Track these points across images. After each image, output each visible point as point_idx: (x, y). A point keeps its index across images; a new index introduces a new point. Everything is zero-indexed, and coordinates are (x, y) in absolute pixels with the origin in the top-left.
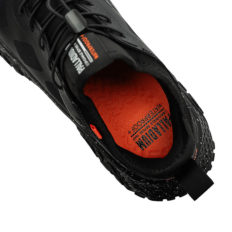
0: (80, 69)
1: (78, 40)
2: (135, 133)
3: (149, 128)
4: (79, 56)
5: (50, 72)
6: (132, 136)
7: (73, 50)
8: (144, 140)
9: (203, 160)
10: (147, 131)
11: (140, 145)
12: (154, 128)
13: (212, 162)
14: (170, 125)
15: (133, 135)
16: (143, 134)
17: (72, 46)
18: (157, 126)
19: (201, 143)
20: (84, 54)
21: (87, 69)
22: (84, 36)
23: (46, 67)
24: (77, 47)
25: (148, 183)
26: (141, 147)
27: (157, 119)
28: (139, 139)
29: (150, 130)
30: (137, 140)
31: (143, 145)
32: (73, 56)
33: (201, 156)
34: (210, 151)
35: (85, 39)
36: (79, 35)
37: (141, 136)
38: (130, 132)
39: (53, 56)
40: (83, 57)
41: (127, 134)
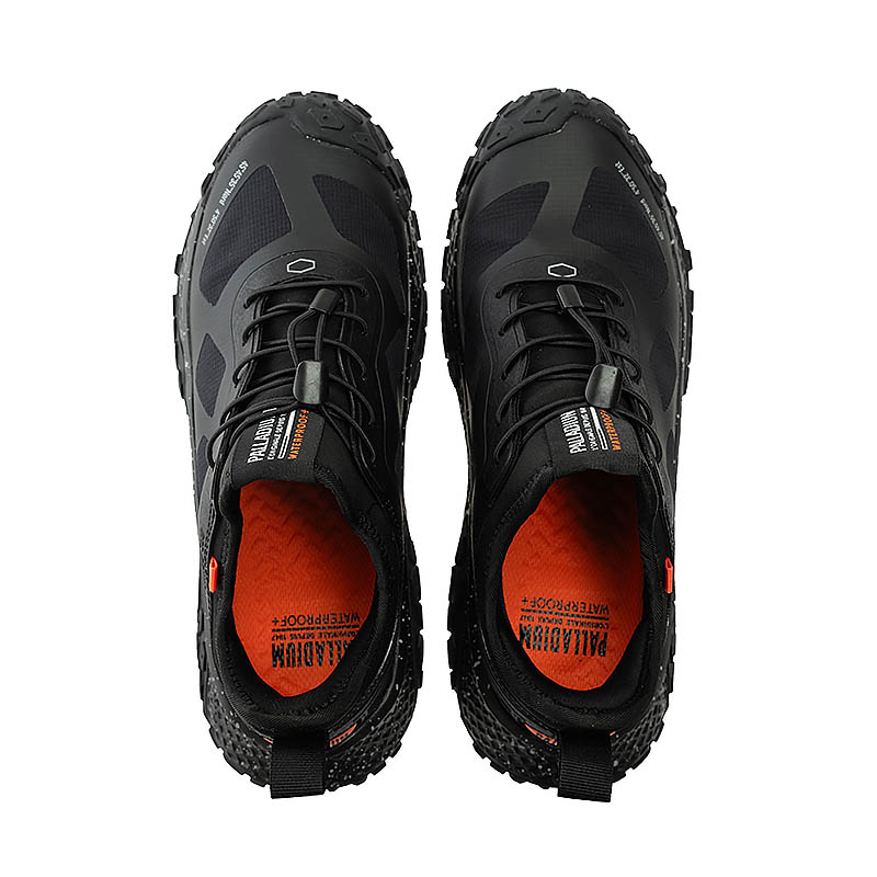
0: (255, 456)
1: (293, 414)
2: (283, 630)
3: (310, 639)
4: (272, 438)
5: (218, 426)
6: (273, 630)
7: (273, 420)
8: (288, 652)
9: (357, 759)
10: (303, 642)
11: (277, 654)
12: (320, 647)
13: (371, 775)
14: (339, 656)
15: (279, 630)
16: (294, 641)
17: (277, 415)
18: (327, 646)
19: (373, 728)
20: (281, 441)
21: (264, 463)
22: (306, 414)
23: (218, 413)
24: (281, 421)
25: (237, 726)
26: (275, 660)
27: (335, 635)
28: (282, 645)
29: (311, 643)
30: (277, 643)
31: (280, 659)
32: (263, 431)
33: (357, 749)
34: (379, 755)
35: (304, 420)
36: (300, 406)
37: (288, 641)
38: (276, 622)
39: (240, 406)
40: (276, 443)
41: (270, 622)
